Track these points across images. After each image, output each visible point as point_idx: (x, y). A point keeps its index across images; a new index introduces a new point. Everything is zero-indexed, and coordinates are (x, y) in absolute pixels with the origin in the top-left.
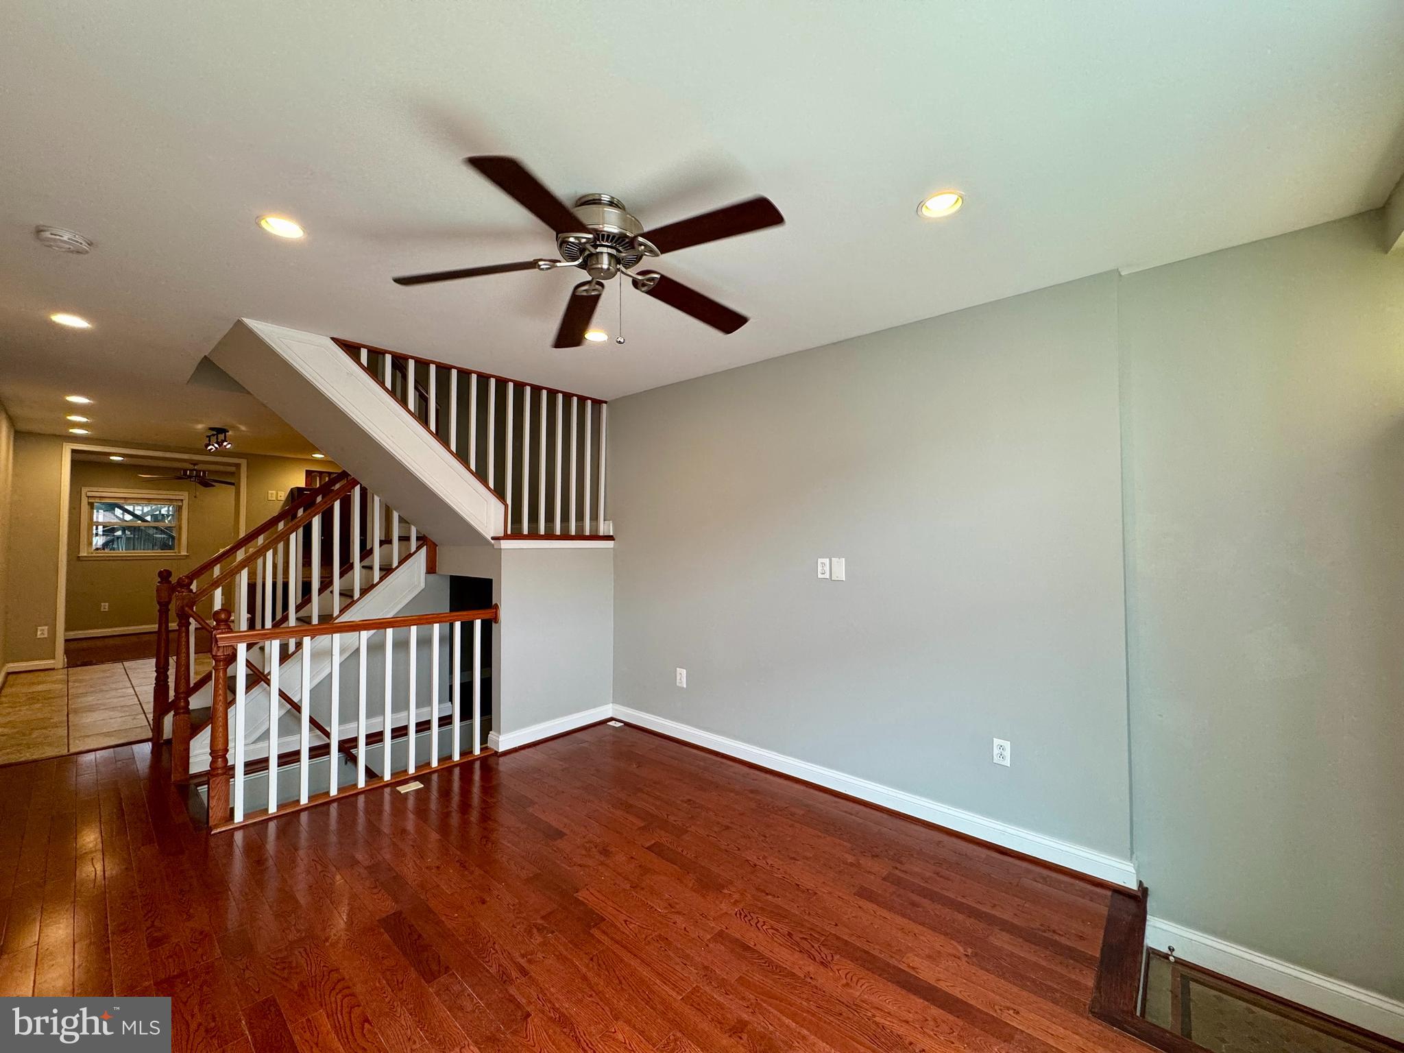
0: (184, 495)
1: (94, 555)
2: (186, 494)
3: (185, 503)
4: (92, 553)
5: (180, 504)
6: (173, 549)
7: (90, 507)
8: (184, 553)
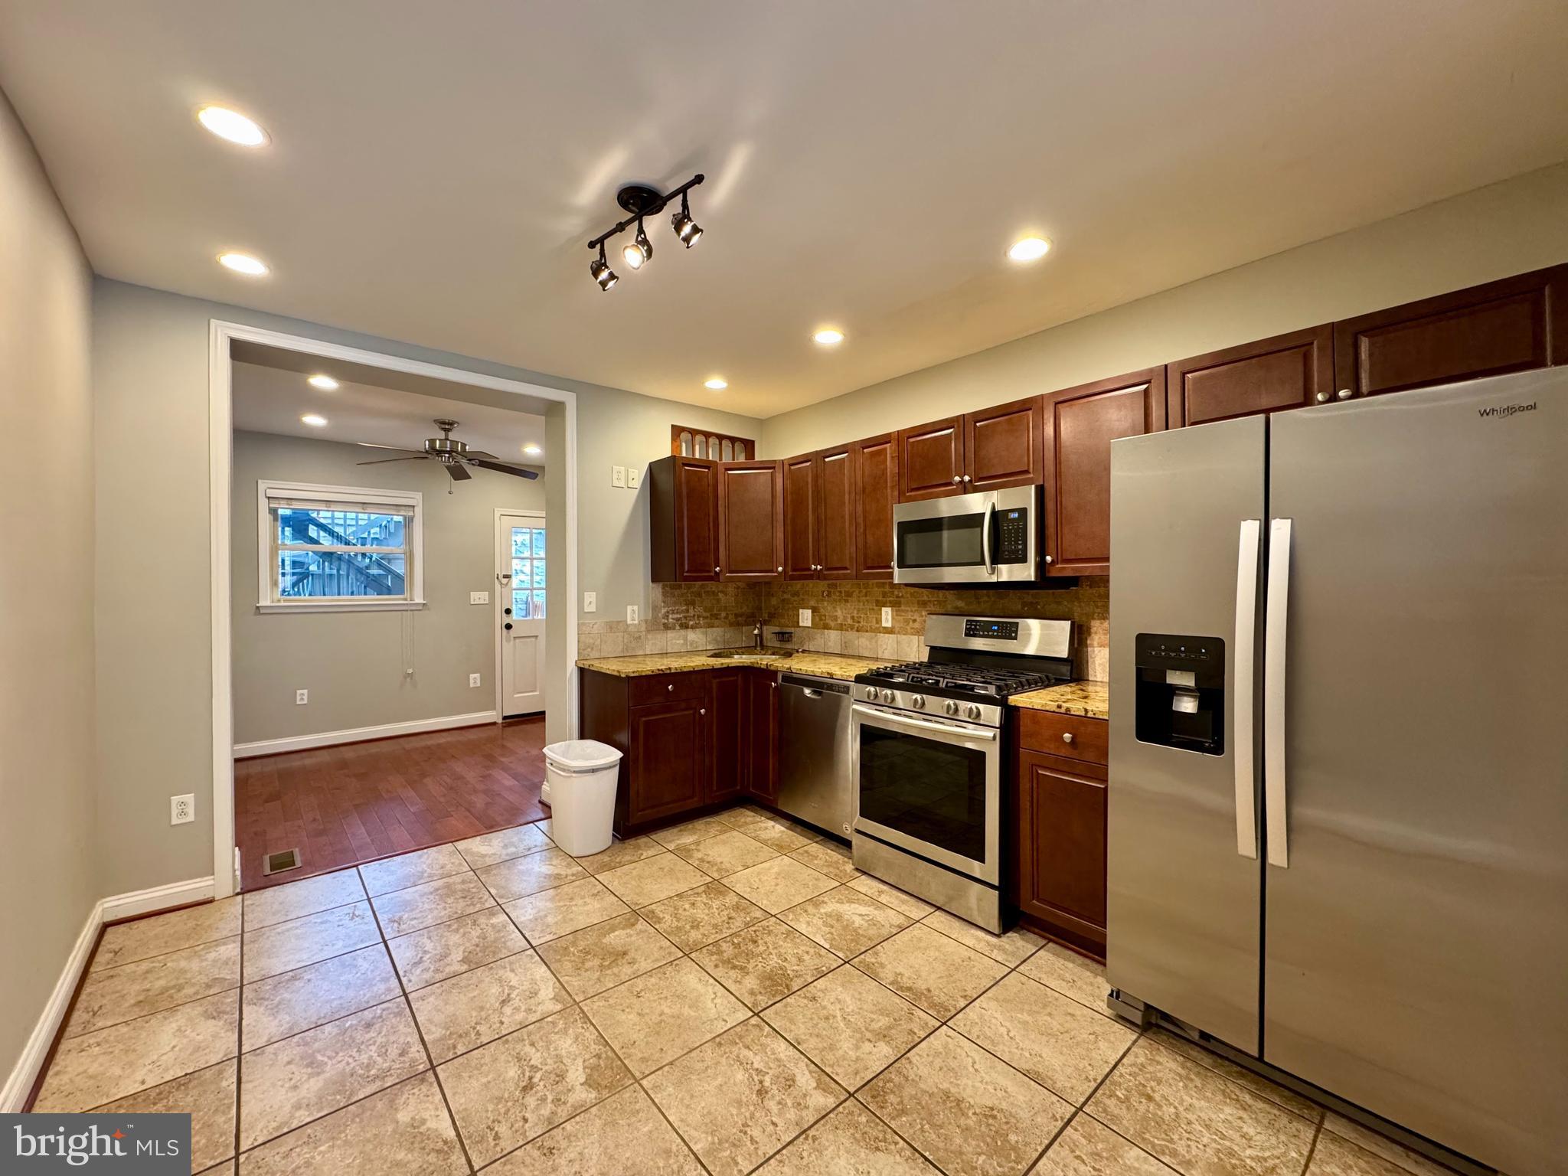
0: (416, 498)
1: (282, 604)
2: (419, 496)
3: (419, 510)
4: (279, 601)
5: (411, 514)
6: (402, 593)
7: (272, 518)
8: (419, 599)
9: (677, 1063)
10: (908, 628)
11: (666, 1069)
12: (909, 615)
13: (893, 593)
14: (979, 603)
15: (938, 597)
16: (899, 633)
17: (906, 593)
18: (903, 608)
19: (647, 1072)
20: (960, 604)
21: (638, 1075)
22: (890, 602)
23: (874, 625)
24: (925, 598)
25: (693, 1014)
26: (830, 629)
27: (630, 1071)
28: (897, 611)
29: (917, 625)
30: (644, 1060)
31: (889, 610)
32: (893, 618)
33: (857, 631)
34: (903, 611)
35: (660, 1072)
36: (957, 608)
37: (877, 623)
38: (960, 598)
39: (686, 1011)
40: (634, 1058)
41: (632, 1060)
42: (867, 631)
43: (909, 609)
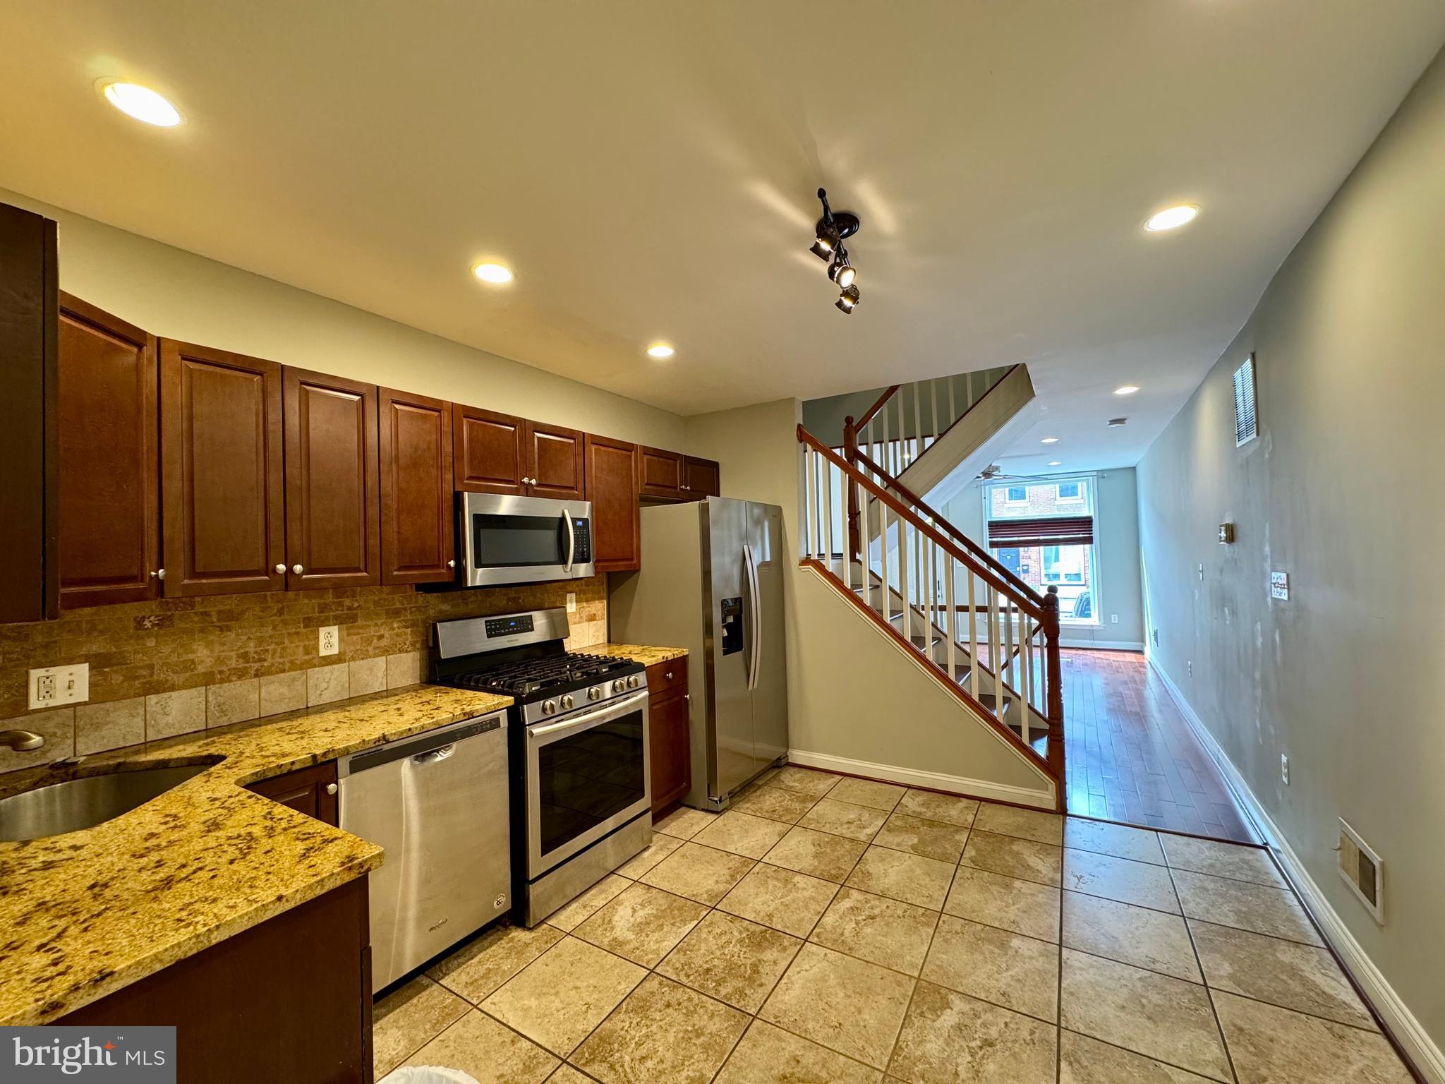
9: (886, 965)
10: (370, 649)
11: (895, 968)
12: (372, 631)
13: (341, 604)
14: (467, 604)
15: (417, 602)
16: (353, 659)
17: (366, 601)
18: (360, 622)
19: (907, 977)
20: (446, 607)
21: (914, 981)
22: (336, 618)
23: (300, 656)
24: (398, 605)
25: (832, 976)
26: (173, 688)
27: (915, 987)
28: (348, 629)
29: (384, 642)
30: (899, 984)
31: (334, 630)
32: (341, 640)
33: (256, 676)
34: (360, 627)
35: (901, 970)
36: (441, 612)
37: (308, 653)
38: (444, 601)
39: (832, 981)
40: (903, 991)
41: (906, 991)
42: (283, 671)
43: (370, 622)
